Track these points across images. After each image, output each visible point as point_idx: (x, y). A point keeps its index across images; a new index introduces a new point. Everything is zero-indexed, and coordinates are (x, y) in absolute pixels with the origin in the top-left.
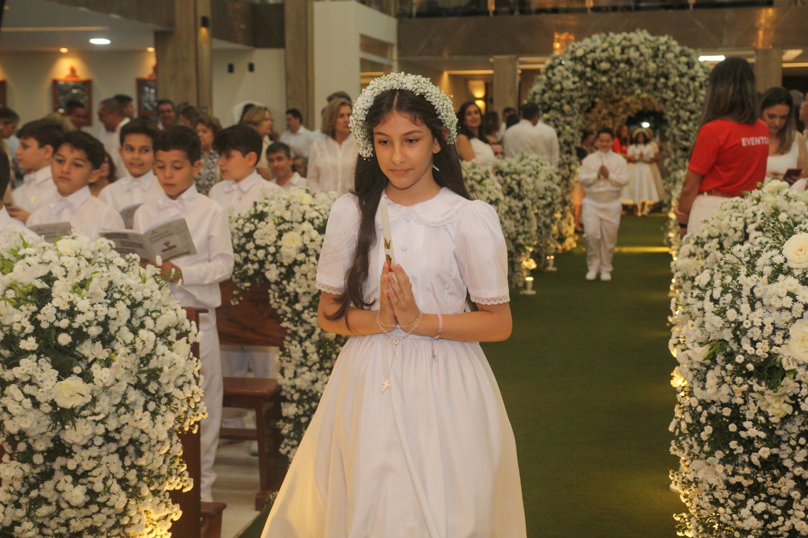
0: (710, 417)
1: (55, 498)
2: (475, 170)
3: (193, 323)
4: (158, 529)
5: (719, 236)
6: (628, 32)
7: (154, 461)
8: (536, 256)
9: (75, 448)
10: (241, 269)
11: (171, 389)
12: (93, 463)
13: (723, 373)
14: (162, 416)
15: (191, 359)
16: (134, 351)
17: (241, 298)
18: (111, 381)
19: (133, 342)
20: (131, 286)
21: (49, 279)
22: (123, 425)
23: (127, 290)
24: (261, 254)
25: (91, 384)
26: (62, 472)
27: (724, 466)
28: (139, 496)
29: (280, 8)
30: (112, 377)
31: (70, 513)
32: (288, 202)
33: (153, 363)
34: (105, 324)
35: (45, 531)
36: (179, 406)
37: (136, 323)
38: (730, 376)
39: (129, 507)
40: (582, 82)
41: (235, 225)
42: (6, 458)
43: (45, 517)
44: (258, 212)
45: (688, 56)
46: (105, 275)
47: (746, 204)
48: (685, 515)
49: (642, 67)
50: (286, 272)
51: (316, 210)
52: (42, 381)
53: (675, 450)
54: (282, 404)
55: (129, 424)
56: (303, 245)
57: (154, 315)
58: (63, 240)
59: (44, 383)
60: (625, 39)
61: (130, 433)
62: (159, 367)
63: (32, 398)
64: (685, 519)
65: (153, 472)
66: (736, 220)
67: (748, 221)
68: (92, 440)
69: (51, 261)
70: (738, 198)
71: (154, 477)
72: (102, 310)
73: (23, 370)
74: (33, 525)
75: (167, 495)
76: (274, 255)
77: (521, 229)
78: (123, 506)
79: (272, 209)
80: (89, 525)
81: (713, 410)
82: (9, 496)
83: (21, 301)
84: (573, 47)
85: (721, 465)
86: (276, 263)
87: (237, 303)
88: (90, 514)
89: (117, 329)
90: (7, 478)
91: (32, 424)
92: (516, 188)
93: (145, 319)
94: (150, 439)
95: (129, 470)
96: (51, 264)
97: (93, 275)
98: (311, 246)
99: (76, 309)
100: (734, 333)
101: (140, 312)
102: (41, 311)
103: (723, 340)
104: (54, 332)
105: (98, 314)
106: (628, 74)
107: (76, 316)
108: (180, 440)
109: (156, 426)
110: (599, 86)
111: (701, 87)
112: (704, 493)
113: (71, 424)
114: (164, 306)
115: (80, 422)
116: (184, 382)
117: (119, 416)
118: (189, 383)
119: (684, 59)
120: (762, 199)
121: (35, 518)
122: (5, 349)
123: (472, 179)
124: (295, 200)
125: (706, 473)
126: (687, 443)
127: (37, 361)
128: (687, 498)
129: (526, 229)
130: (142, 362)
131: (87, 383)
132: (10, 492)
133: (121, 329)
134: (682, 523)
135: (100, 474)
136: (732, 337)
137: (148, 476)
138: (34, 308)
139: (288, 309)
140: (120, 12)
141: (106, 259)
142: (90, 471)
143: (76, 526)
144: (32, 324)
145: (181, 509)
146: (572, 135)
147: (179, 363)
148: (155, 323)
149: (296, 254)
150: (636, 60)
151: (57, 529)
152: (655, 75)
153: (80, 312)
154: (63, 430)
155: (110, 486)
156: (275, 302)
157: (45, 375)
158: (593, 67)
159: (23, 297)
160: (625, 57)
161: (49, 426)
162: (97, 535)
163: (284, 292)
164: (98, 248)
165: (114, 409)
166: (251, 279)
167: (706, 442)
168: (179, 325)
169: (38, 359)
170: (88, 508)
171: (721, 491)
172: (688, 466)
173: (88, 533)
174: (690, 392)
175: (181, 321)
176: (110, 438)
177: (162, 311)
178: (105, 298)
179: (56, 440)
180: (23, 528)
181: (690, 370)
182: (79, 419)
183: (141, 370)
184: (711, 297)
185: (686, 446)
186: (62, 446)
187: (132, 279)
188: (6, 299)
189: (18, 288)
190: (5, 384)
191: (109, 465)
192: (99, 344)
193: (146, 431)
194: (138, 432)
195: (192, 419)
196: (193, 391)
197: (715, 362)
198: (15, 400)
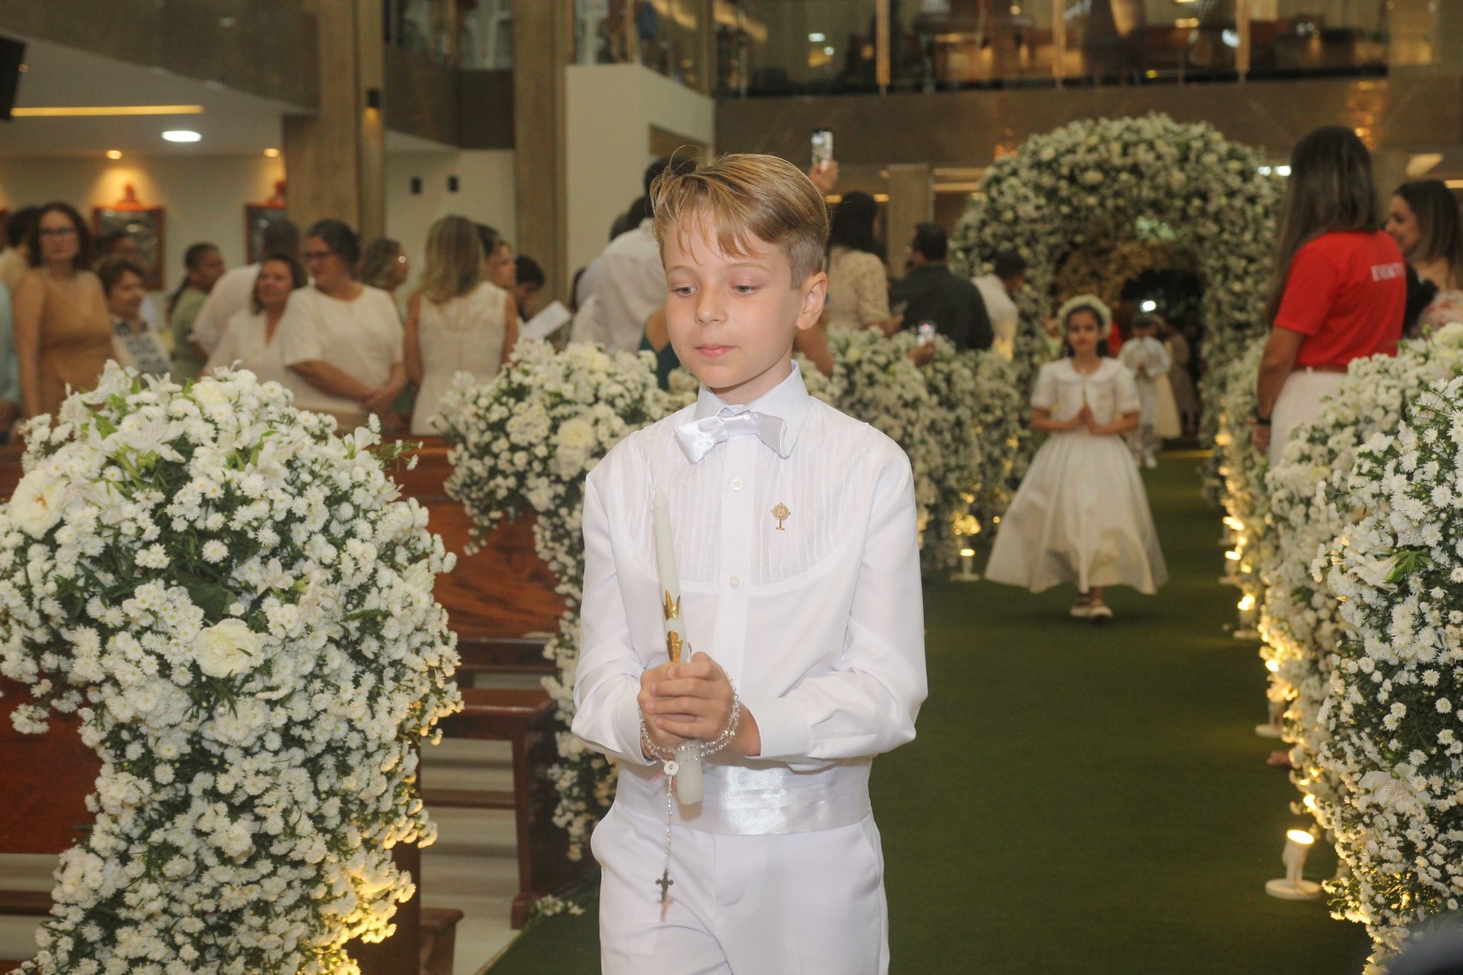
0: (1398, 693)
1: (194, 847)
2: (876, 347)
3: (437, 537)
4: (373, 917)
5: (1356, 422)
6: (1134, 117)
7: (372, 783)
8: (978, 513)
9: (231, 755)
10: (481, 489)
11: (400, 652)
12: (263, 782)
13: (1424, 606)
14: (388, 698)
15: (433, 605)
16: (337, 577)
17: (483, 543)
18: (300, 628)
19: (336, 563)
20: (330, 462)
21: (184, 446)
22: (318, 713)
23: (325, 467)
24: (521, 459)
25: (263, 635)
26: (206, 800)
27: (1427, 778)
28: (344, 849)
29: (504, 79)
30: (300, 622)
31: (222, 874)
32: (568, 368)
33: (372, 602)
34: (283, 528)
35: (176, 908)
36: (416, 684)
37: (337, 530)
38: (1440, 609)
39: (326, 867)
40: (1053, 207)
41: (473, 409)
42: (106, 770)
43: (174, 881)
44: (514, 386)
45: (1242, 159)
46: (286, 440)
47: (1404, 365)
48: (1345, 882)
49: (1160, 180)
50: (566, 492)
51: (618, 382)
52: (174, 627)
53: (1327, 759)
54: (558, 735)
55: (329, 711)
56: (596, 443)
57: (372, 515)
58: (202, 383)
59: (179, 628)
60: (1128, 129)
61: (330, 728)
62: (383, 608)
63: (160, 657)
64: (1345, 888)
65: (366, 806)
66: (1387, 392)
67: (1409, 393)
68: (260, 738)
69: (186, 415)
70: (1384, 357)
71: (369, 815)
72: (283, 503)
73: (144, 602)
74: (159, 891)
75: (389, 855)
76: (544, 461)
77: (953, 461)
78: (319, 860)
79: (539, 380)
80: (255, 899)
81: (1404, 678)
82: (112, 841)
83: (133, 489)
84: (1036, 143)
85: (1421, 777)
86: (548, 476)
87: (476, 550)
88: (255, 879)
89: (305, 539)
90: (112, 803)
91: (157, 706)
92: (943, 386)
93: (354, 522)
94: (366, 739)
95: (327, 799)
96: (187, 419)
97: (265, 438)
99: (239, 493)
100: (1444, 530)
101: (346, 510)
102: (176, 499)
103: (1421, 548)
104: (193, 542)
105: (275, 506)
106: (1135, 191)
107: (236, 509)
108: (413, 751)
109: (377, 716)
110: (1083, 213)
111: (1266, 214)
112: (1387, 833)
113: (228, 705)
114: (387, 503)
115: (243, 704)
116: (423, 644)
117: (310, 698)
118: (432, 645)
119: (1235, 165)
120: (1431, 356)
121: (160, 880)
122: (106, 571)
123: (870, 361)
124: (581, 363)
125: (1392, 793)
126: (1353, 745)
127: (166, 589)
128: (1350, 850)
129: (962, 462)
130: (348, 603)
131: (257, 632)
132: (113, 833)
133: (314, 537)
134: (1340, 897)
135: (277, 802)
136: (1441, 539)
137: (359, 813)
138: (159, 496)
139: (569, 561)
140: (223, 79)
142: (259, 796)
143: (233, 898)
144: (156, 523)
145: (413, 882)
146: (1036, 301)
147: (419, 601)
149: (585, 460)
150: (1149, 166)
151: (200, 902)
152: (1184, 192)
153: (246, 501)
154: (209, 724)
155: (296, 824)
156: (546, 547)
157: (180, 615)
158: (1072, 179)
159: (138, 477)
160: (1129, 161)
161: (186, 712)
162: (268, 918)
163: (561, 531)
164: (265, 400)
165: (302, 683)
166: (502, 505)
167: (1394, 732)
168: (412, 541)
169: (167, 586)
170: (254, 868)
171: (1420, 827)
172: (1356, 783)
173: (252, 912)
174: (1356, 651)
175: (415, 533)
176: (294, 736)
177: (384, 511)
178: (285, 480)
179: (195, 739)
180: (140, 895)
181: (1358, 607)
182: (242, 697)
183: (349, 614)
184: (1397, 470)
185: (1349, 750)
186: (206, 754)
187: (333, 449)
188: (108, 481)
189: (128, 462)
190: (106, 632)
191: (291, 787)
192: (275, 564)
193: (359, 725)
194: (344, 727)
195: (435, 714)
196: (441, 656)
197: (1405, 591)
198: (126, 660)
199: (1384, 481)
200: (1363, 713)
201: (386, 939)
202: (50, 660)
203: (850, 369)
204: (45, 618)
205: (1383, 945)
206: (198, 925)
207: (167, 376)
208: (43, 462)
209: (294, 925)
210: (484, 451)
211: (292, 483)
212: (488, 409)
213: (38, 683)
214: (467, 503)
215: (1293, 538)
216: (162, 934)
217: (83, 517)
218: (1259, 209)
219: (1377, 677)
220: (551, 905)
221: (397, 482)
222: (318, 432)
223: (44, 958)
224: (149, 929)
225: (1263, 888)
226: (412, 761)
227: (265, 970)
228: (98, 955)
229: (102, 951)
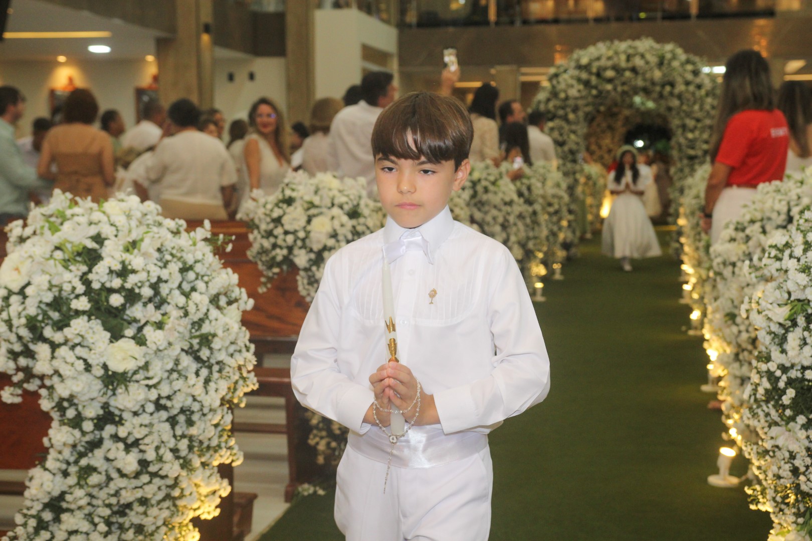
0: (790, 383)
1: (105, 468)
2: (489, 171)
3: (243, 290)
4: (207, 505)
5: (762, 220)
6: (633, 40)
7: (206, 431)
8: (545, 263)
9: (126, 415)
11: (222, 356)
12: (145, 431)
13: (806, 334)
14: (216, 383)
15: (241, 329)
16: (186, 314)
18: (165, 344)
19: (185, 306)
20: (183, 248)
21: (99, 239)
22: (175, 392)
23: (179, 251)
24: (290, 239)
25: (143, 348)
26: (112, 441)
27: (807, 431)
28: (190, 468)
29: (280, 17)
30: (165, 341)
31: (119, 482)
32: (317, 187)
33: (206, 328)
34: (155, 287)
35: (95, 502)
36: (231, 374)
37: (186, 287)
39: (180, 478)
40: (587, 90)
42: (55, 424)
43: (94, 487)
44: (286, 197)
45: (694, 64)
46: (157, 236)
47: (789, 187)
48: (758, 488)
49: (648, 75)
50: (316, 257)
51: (345, 195)
52: (93, 343)
53: (749, 418)
55: (182, 390)
56: (333, 230)
57: (206, 278)
59: (96, 344)
60: (630, 47)
61: (182, 400)
62: (212, 332)
63: (85, 360)
64: (758, 491)
65: (203, 443)
66: (780, 203)
68: (143, 406)
69: (100, 222)
70: (777, 182)
71: (204, 448)
72: (155, 272)
73: (76, 329)
74: (85, 493)
75: (216, 470)
76: (303, 240)
77: (531, 234)
78: (176, 475)
79: (300, 194)
80: (140, 496)
81: (794, 374)
82: (58, 465)
83: (69, 263)
84: (578, 55)
85: (803, 431)
86: (306, 248)
87: (265, 290)
89: (168, 292)
90: (58, 443)
91: (83, 388)
92: (526, 192)
93: (196, 282)
94: (202, 406)
95: (179, 441)
96: (100, 224)
97: (145, 235)
98: (341, 231)
99: (130, 267)
101: (191, 275)
102: (96, 269)
103: (804, 300)
104: (104, 294)
105: (151, 274)
106: (634, 82)
107: (128, 276)
108: (230, 411)
109: (210, 393)
110: (603, 95)
111: (707, 95)
112: (783, 462)
113: (123, 387)
114: (214, 271)
115: (133, 387)
116: (235, 351)
117: (171, 383)
118: (240, 351)
119: (690, 67)
120: (805, 182)
121: (85, 487)
122: (54, 311)
123: (486, 179)
124: (324, 185)
125: (786, 440)
126: (764, 411)
127: (89, 321)
128: (761, 470)
129: (536, 234)
130: (192, 328)
131: (140, 346)
132: (58, 460)
133: (173, 292)
134: (755, 496)
135: (152, 442)
137: (199, 447)
138: (84, 268)
140: (124, 17)
141: (155, 221)
142: (142, 439)
143: (127, 497)
144: (83, 284)
145: (230, 485)
146: (577, 144)
147: (233, 328)
148: (207, 287)
149: (326, 240)
150: (641, 68)
151: (108, 499)
152: (661, 83)
153: (134, 272)
154: (113, 398)
155: (163, 454)
156: (304, 288)
157: (97, 337)
158: (598, 75)
159: (72, 256)
160: (630, 65)
161: (100, 391)
162: (147, 507)
163: (312, 279)
164: (145, 212)
165: (166, 374)
166: (279, 265)
167: (788, 405)
168: (229, 293)
169: (89, 320)
170: (138, 479)
171: (802, 459)
172: (766, 433)
173: (138, 504)
174: (766, 358)
175: (230, 288)
176: (161, 405)
177: (213, 275)
178: (157, 259)
179: (106, 406)
180: (74, 495)
181: (768, 333)
182: (132, 384)
183: (193, 335)
184: (791, 256)
185: (761, 414)
186: (111, 414)
187: (184, 240)
188: (55, 260)
189: (67, 248)
190: (54, 346)
191: (160, 433)
192: (151, 306)
193: (199, 398)
194: (190, 399)
195: (242, 390)
196: (245, 359)
197: (795, 324)
198: (66, 362)
199: (783, 262)
200: (770, 393)
201: (214, 518)
202: (23, 361)
203: (474, 184)
204: (20, 338)
205: (780, 524)
206: (107, 512)
207: (89, 198)
208: (18, 248)
209: (162, 511)
210: (269, 234)
211: (160, 260)
212: (272, 211)
213: (16, 374)
214: (260, 263)
215: (725, 284)
216: (87, 517)
217: (41, 281)
218: (703, 92)
219: (778, 373)
220: (307, 489)
221: (220, 259)
222: (175, 230)
223: (20, 531)
224: (80, 514)
225: (706, 480)
226: (229, 418)
227: (146, 536)
228: (51, 528)
229: (53, 526)
